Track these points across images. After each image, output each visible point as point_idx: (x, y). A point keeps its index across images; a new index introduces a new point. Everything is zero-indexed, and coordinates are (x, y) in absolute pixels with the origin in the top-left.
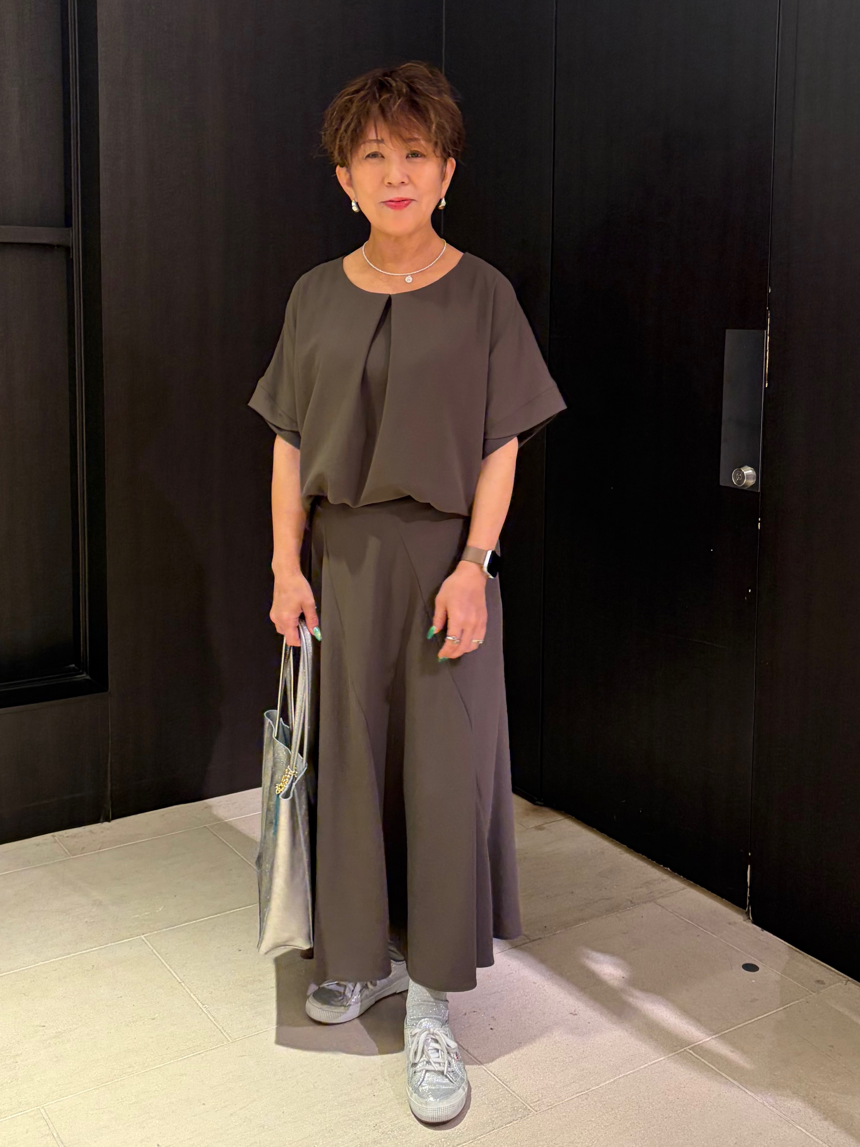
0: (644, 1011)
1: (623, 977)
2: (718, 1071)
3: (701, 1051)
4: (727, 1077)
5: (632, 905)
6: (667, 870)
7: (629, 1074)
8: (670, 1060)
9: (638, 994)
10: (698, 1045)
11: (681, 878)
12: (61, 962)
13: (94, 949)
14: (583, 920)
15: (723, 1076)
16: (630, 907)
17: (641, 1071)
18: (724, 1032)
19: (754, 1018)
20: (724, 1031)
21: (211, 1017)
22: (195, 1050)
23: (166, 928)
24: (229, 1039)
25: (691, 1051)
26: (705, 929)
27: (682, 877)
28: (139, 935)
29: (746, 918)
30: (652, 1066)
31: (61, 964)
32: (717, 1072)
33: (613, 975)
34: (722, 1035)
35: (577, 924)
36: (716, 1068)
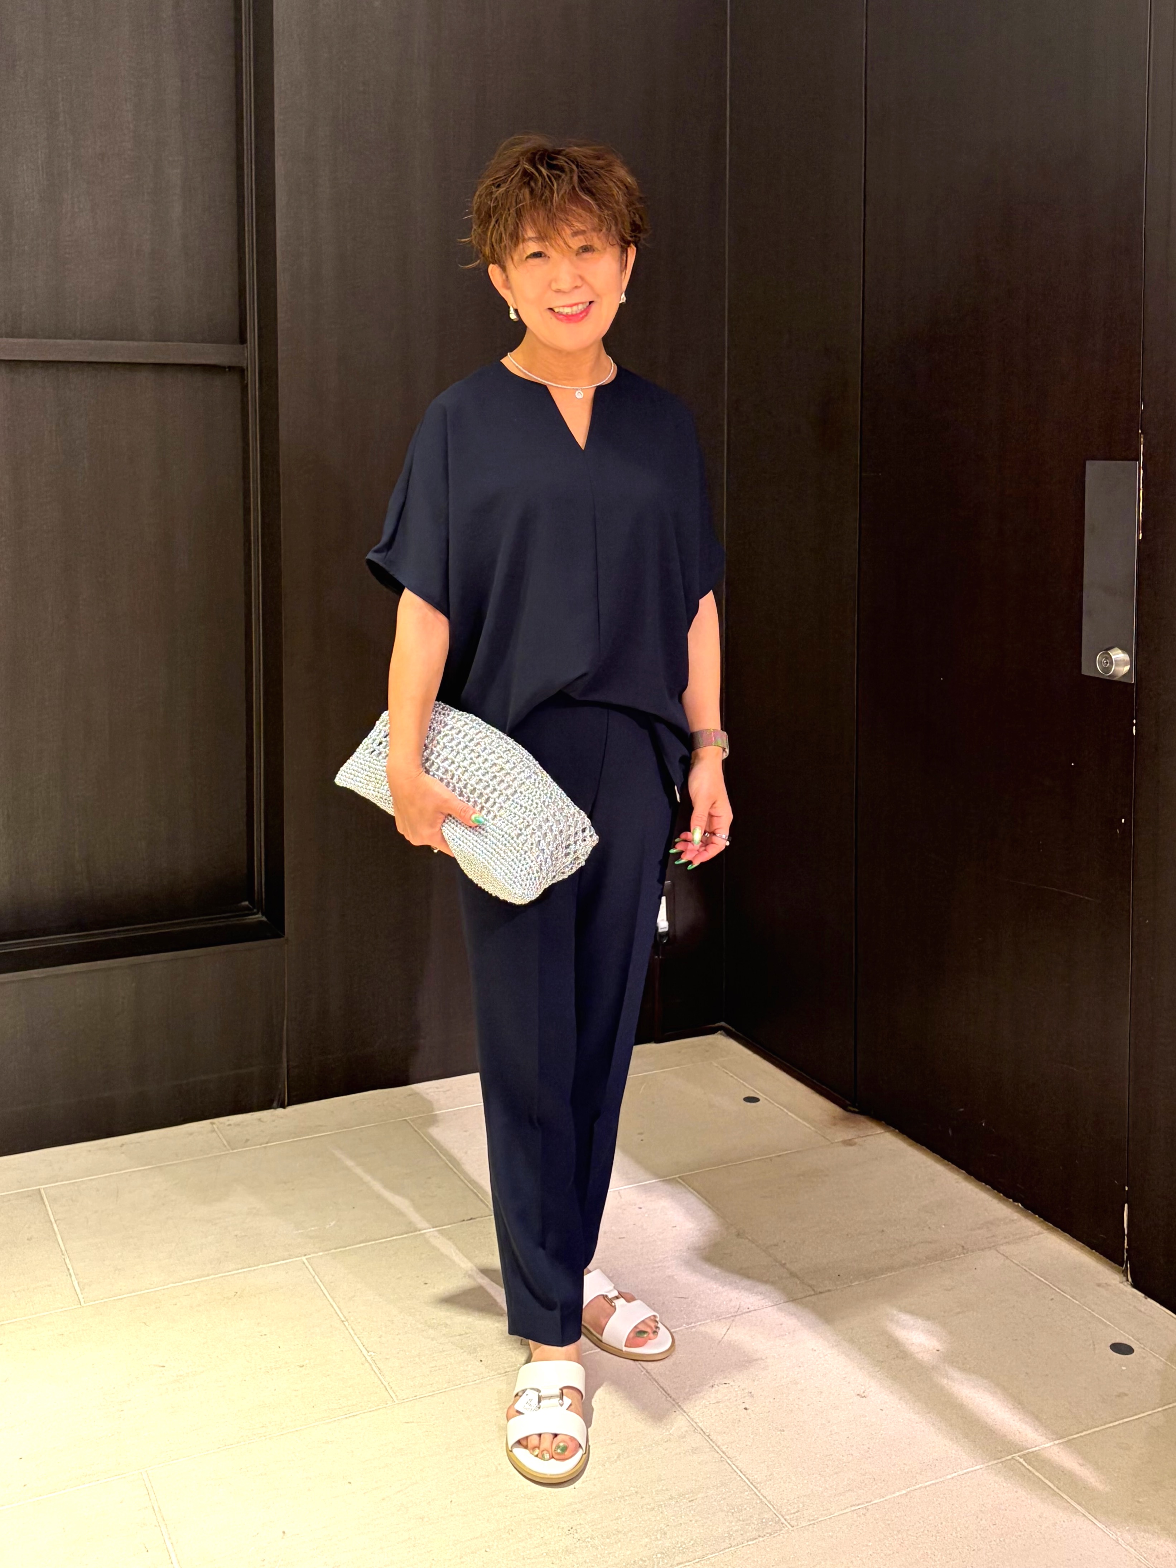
0: (962, 1399)
1: (938, 1350)
2: (1057, 1490)
3: (1035, 1459)
4: (1069, 1500)
5: (965, 1251)
6: (1019, 1206)
7: (929, 1486)
8: (989, 1471)
9: (956, 1374)
10: (1033, 1452)
11: (1036, 1218)
12: (196, 1286)
13: (240, 1271)
14: (891, 1268)
15: (1063, 1498)
16: (960, 1255)
17: (946, 1482)
18: (1071, 1437)
19: (1118, 1420)
20: (1072, 1435)
21: (376, 1369)
22: (348, 1410)
23: (335, 1249)
24: (395, 1398)
25: (1021, 1460)
26: (1063, 1291)
27: (1037, 1216)
28: (301, 1256)
29: (1125, 1279)
30: (963, 1477)
31: (196, 1288)
32: (1055, 1492)
33: (925, 1346)
34: (1069, 1440)
35: (882, 1274)
36: (1054, 1485)
